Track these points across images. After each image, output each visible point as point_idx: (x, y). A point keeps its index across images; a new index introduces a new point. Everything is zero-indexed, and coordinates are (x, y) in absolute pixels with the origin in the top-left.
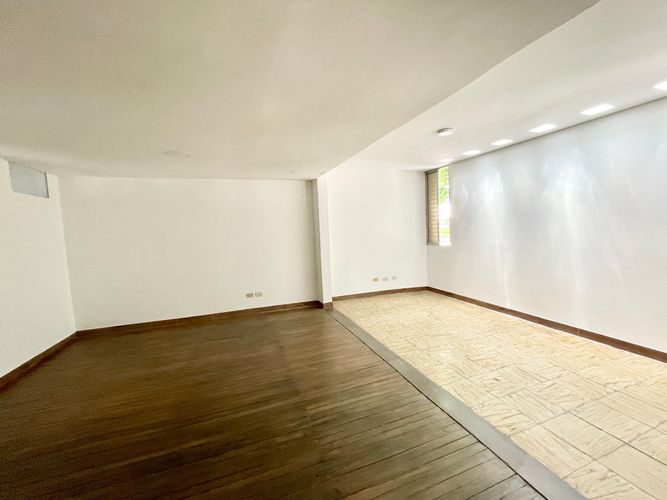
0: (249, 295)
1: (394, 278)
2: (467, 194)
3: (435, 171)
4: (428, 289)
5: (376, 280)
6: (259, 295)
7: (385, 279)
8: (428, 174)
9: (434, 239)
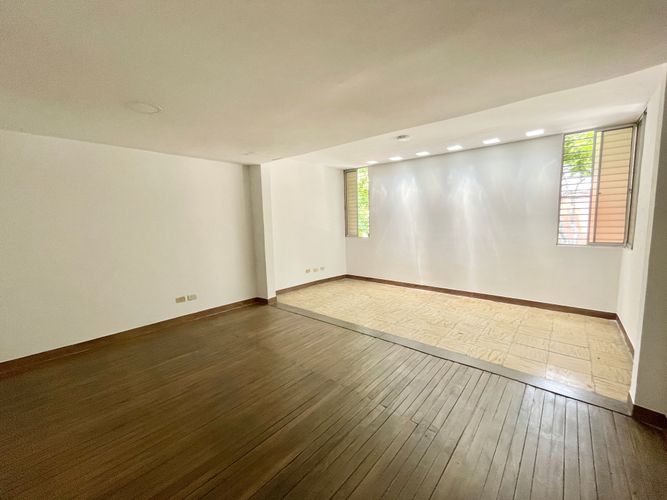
0: (181, 300)
1: (322, 269)
2: (386, 193)
3: (354, 170)
4: (348, 277)
5: (308, 271)
6: (192, 298)
7: (315, 270)
8: (346, 172)
9: (352, 231)
